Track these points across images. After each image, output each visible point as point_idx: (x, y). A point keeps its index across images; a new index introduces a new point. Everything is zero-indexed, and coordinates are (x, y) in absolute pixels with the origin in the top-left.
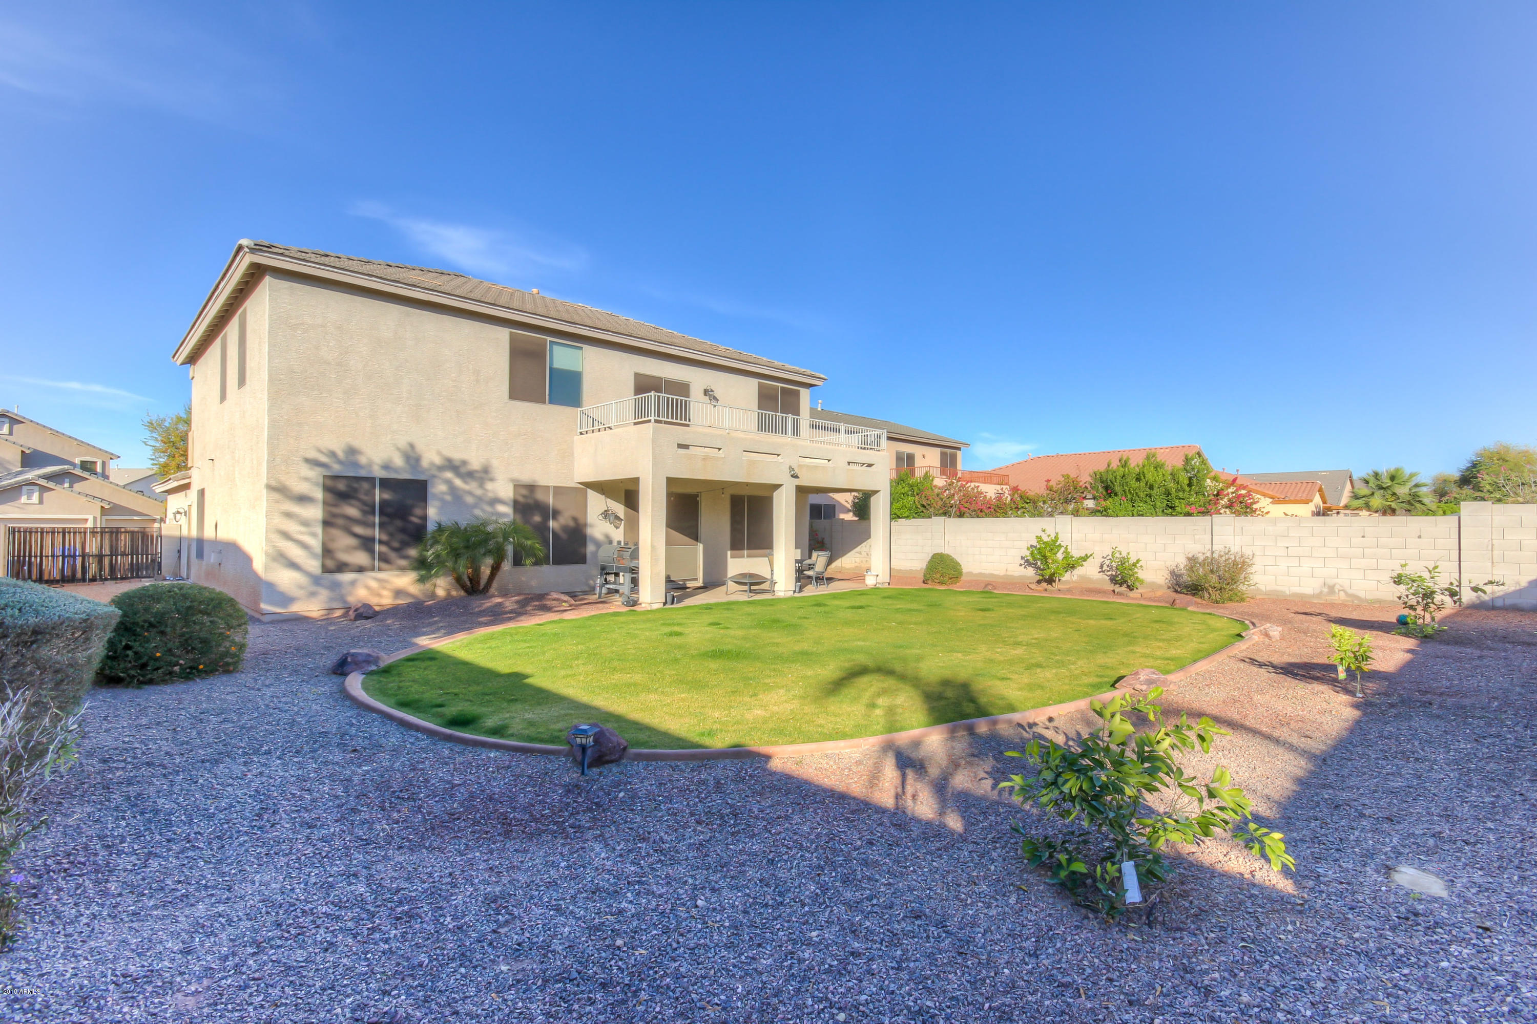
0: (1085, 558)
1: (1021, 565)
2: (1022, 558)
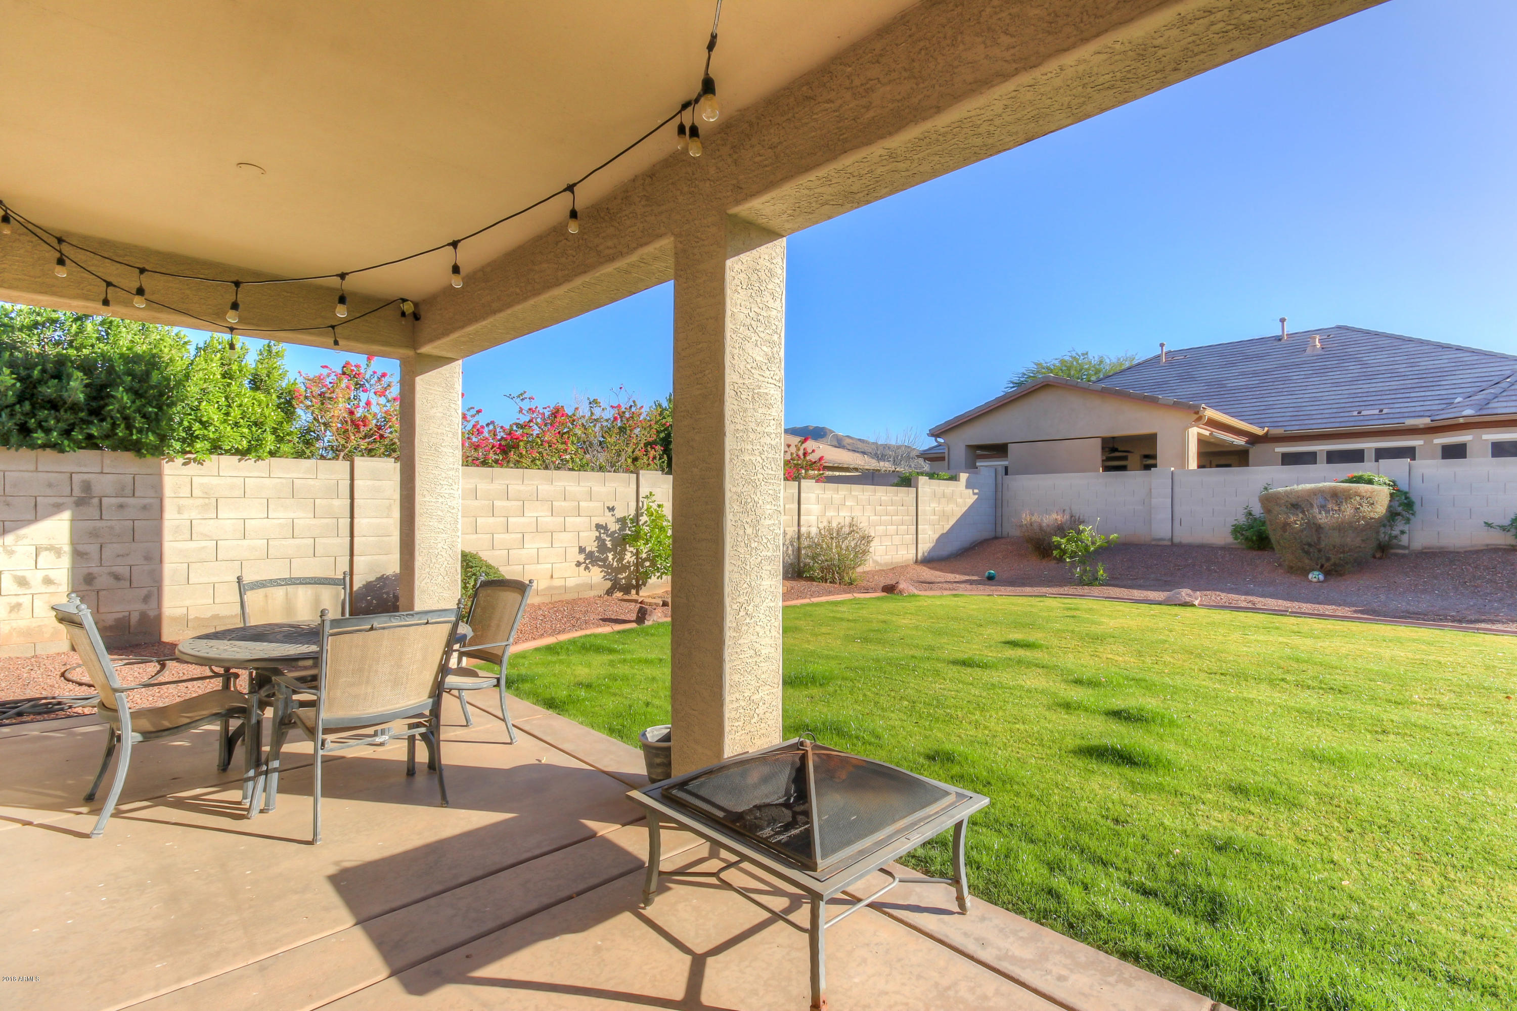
2: (582, 550)
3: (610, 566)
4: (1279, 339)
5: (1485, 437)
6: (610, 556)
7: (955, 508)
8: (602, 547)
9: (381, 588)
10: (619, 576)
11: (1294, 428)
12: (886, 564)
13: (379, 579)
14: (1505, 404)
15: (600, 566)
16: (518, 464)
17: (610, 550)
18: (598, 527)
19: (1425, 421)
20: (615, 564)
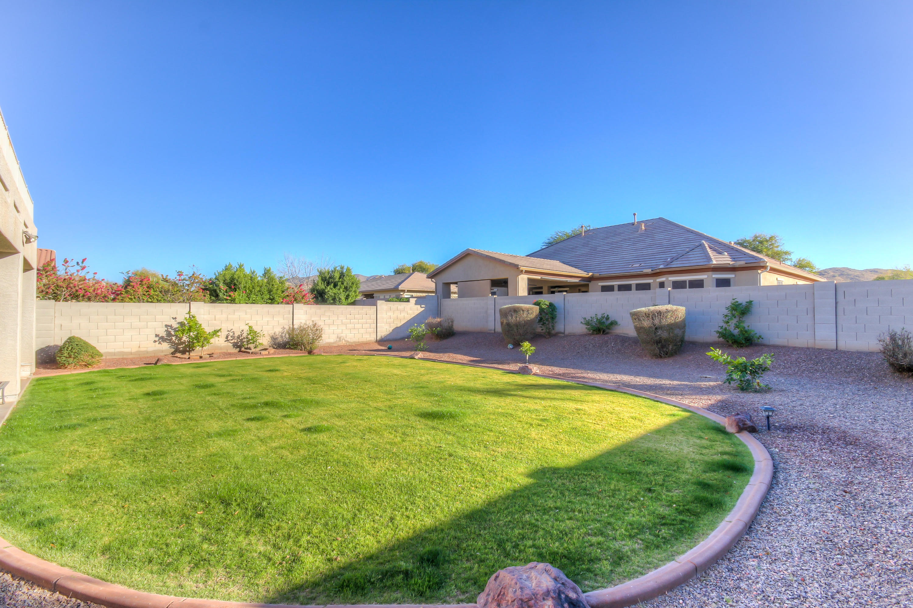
0: (216, 333)
1: (155, 341)
2: (157, 336)
3: (174, 342)
4: (633, 224)
5: (670, 279)
6: (174, 338)
7: (406, 315)
8: (169, 334)
9: (49, 350)
10: (179, 347)
11: (604, 274)
12: (354, 342)
13: (47, 347)
14: (681, 262)
15: (168, 342)
16: (122, 301)
17: (173, 336)
18: (166, 326)
19: (649, 271)
20: (177, 341)
